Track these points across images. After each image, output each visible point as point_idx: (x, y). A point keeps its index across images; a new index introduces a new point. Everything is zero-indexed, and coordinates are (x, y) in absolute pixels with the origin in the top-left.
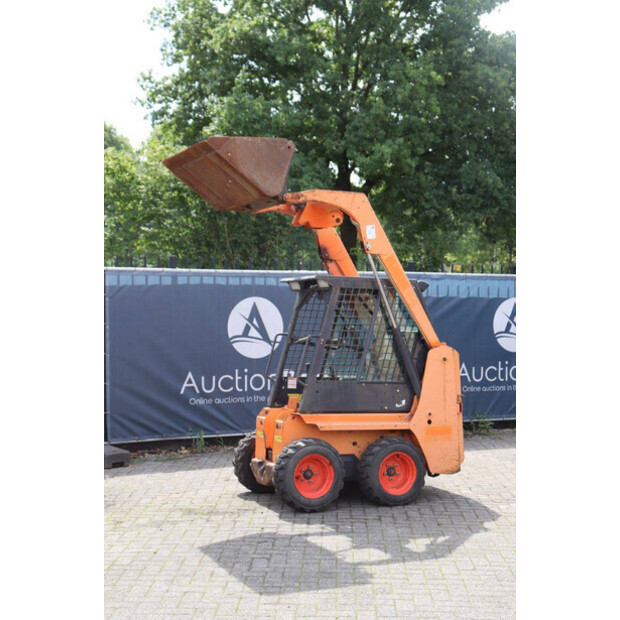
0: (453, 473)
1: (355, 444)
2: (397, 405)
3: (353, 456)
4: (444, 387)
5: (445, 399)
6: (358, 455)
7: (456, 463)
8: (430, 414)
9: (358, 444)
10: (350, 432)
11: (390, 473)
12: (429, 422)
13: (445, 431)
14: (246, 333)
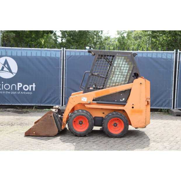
0: (142, 128)
1: (103, 113)
2: (121, 100)
3: (102, 118)
5: (140, 99)
6: (104, 117)
7: (144, 124)
8: (133, 104)
9: (105, 114)
10: (102, 109)
11: (115, 125)
12: (133, 107)
13: (140, 112)
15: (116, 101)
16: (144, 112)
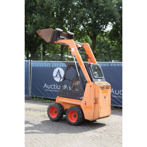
2: (80, 98)
4: (90, 94)
8: (86, 102)
12: (85, 104)
14: (57, 76)
15: (77, 98)
16: (93, 108)
